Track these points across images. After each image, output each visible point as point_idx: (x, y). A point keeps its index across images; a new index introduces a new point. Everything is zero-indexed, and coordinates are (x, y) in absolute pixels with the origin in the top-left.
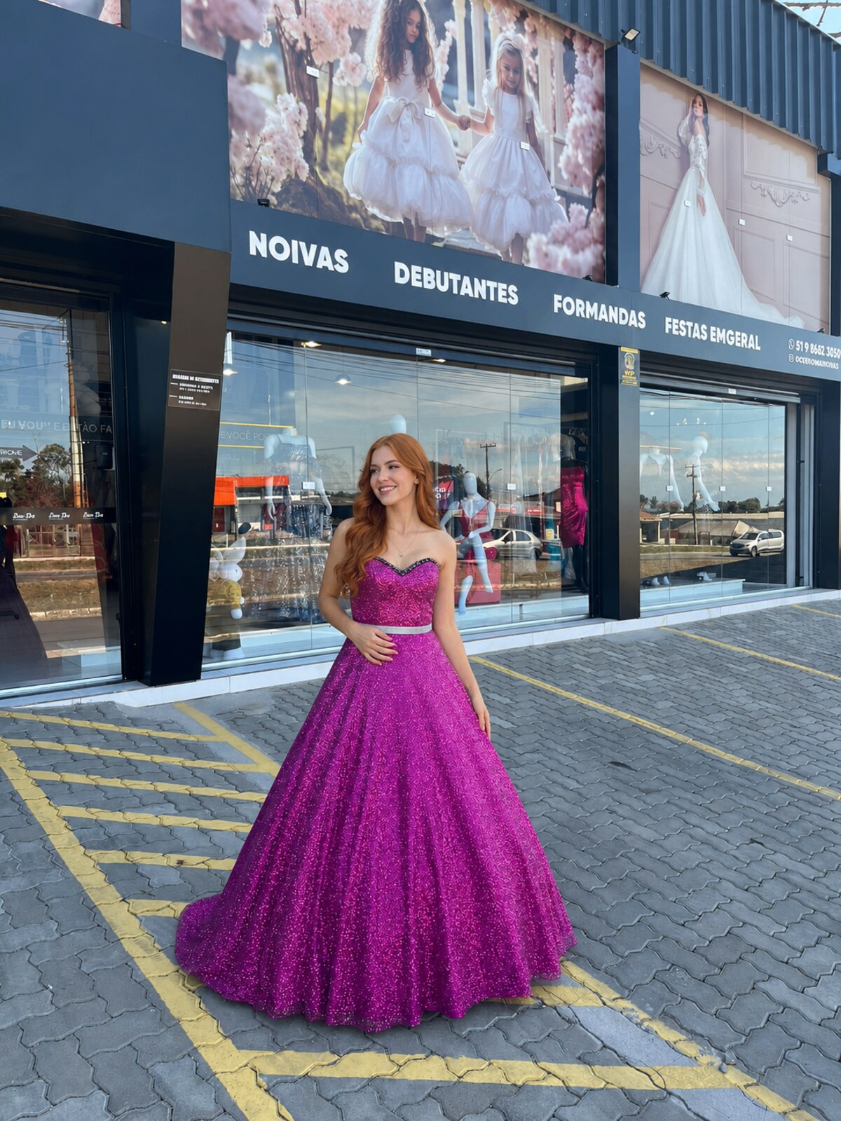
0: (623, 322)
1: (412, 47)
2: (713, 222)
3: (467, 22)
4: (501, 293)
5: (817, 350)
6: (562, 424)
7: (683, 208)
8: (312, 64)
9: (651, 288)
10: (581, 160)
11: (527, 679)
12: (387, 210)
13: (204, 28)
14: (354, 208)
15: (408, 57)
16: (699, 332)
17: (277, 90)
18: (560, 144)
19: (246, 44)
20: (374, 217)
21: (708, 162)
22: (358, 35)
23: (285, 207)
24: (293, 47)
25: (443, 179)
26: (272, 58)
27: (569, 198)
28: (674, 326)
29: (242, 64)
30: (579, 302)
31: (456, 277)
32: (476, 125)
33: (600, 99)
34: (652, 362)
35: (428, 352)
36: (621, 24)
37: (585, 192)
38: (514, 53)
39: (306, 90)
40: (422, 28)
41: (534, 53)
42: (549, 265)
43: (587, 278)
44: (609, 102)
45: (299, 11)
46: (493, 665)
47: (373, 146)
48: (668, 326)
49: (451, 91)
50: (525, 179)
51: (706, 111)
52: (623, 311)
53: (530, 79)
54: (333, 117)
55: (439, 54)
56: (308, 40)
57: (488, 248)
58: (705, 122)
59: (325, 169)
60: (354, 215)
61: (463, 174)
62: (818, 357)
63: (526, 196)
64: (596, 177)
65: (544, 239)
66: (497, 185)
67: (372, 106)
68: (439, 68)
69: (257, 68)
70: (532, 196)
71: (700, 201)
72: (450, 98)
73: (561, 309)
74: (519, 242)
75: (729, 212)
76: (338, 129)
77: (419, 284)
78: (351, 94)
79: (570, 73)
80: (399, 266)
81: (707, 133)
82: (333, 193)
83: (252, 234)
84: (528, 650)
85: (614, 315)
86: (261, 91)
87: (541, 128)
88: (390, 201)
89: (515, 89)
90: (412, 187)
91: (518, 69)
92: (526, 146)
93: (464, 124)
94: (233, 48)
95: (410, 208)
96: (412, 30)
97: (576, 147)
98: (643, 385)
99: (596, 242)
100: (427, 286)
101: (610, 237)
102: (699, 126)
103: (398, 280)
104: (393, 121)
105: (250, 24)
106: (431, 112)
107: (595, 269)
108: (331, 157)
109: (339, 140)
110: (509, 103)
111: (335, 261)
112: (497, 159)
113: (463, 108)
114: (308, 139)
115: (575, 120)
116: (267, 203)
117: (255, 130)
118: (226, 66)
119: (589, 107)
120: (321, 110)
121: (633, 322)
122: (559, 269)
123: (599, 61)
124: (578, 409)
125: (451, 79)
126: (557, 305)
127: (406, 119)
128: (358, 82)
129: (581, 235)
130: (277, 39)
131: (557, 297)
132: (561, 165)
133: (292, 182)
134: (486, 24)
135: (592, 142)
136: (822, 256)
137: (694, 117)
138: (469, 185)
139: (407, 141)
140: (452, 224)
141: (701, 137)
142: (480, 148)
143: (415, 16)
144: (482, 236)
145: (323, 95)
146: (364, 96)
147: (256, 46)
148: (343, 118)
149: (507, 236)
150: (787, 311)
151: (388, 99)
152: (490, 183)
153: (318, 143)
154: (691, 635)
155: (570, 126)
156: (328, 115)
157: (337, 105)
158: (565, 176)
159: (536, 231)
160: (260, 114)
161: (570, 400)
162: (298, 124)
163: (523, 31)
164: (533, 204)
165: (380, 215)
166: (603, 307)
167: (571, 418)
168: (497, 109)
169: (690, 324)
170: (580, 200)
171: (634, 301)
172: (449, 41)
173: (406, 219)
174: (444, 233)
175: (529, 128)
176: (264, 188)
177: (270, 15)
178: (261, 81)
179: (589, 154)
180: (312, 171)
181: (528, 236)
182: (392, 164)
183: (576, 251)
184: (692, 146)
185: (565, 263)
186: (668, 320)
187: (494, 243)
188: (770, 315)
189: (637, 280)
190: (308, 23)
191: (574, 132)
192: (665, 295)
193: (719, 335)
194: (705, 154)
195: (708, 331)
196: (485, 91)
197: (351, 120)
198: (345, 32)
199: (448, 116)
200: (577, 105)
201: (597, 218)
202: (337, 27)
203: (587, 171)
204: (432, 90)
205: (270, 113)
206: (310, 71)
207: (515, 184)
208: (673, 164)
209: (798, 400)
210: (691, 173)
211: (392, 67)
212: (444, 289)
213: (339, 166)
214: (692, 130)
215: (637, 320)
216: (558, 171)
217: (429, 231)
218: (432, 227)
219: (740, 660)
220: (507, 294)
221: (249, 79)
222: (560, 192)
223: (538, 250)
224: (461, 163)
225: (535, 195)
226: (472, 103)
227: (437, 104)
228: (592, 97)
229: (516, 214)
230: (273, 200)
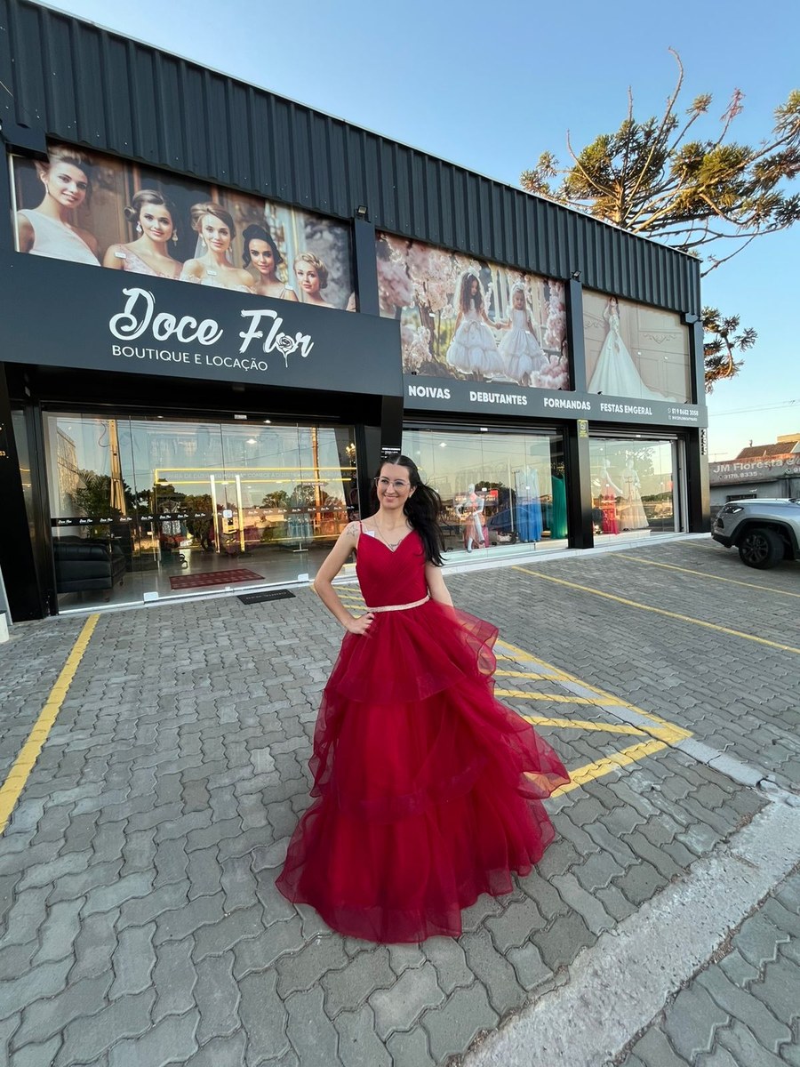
0: (579, 408)
1: (474, 297)
3: (498, 282)
4: (519, 400)
5: (685, 412)
6: (551, 458)
7: (607, 350)
8: (431, 312)
9: (593, 390)
10: (554, 335)
11: (538, 574)
12: (465, 369)
13: (388, 305)
14: (451, 370)
15: (472, 301)
16: (618, 409)
17: (418, 326)
18: (544, 329)
19: (404, 308)
20: (460, 373)
21: (620, 327)
22: (451, 296)
23: (422, 374)
24: (423, 307)
25: (490, 353)
26: (415, 312)
27: (550, 353)
28: (604, 407)
29: (403, 317)
30: (556, 400)
31: (497, 395)
32: (504, 327)
33: (563, 305)
34: (594, 425)
35: (486, 429)
36: (572, 269)
37: (558, 349)
38: (521, 291)
39: (429, 323)
40: (478, 288)
41: (530, 290)
42: (541, 385)
43: (560, 389)
44: (567, 307)
45: (425, 290)
46: (522, 569)
47: (459, 343)
48: (602, 408)
49: (492, 313)
50: (528, 347)
51: (617, 303)
52: (578, 402)
53: (528, 302)
54: (441, 333)
55: (486, 298)
56: (429, 302)
57: (511, 380)
58: (617, 308)
59: (438, 355)
60: (452, 373)
61: (499, 348)
62: (685, 416)
63: (528, 355)
64: (562, 341)
65: (538, 373)
66: (515, 352)
67: (458, 325)
68: (486, 305)
69: (409, 317)
70: (531, 354)
71: (616, 347)
72: (491, 316)
73: (548, 405)
74: (526, 376)
75: (632, 350)
76: (443, 338)
77: (481, 400)
78: (448, 322)
79: (547, 295)
80: (472, 393)
81: (618, 313)
82: (441, 365)
83: (410, 387)
84: (539, 563)
85: (575, 405)
86: (412, 327)
87: (534, 323)
88: (467, 365)
89: (522, 308)
90: (476, 359)
91: (523, 299)
92: (528, 332)
93: (499, 327)
94: (399, 311)
95: (475, 367)
96: (474, 290)
97: (552, 329)
98: (590, 436)
99: (564, 372)
100: (485, 401)
101: (570, 369)
102: (613, 310)
103: (472, 399)
104: (467, 331)
105: (405, 299)
106: (483, 324)
107: (564, 384)
108: (441, 350)
109: (444, 342)
110: (520, 314)
111: (443, 394)
112: (514, 340)
113: (498, 320)
114: (431, 344)
115: (552, 317)
116: (414, 373)
117: (409, 344)
118: (398, 321)
119: (557, 311)
120: (436, 331)
121: (584, 407)
122: (546, 386)
123: (561, 289)
124: (558, 451)
125: (492, 308)
126: (546, 403)
127: (473, 328)
128: (451, 316)
129: (556, 369)
130: (417, 304)
131: (546, 399)
132: (545, 339)
133: (426, 363)
134: (507, 281)
135: (560, 326)
136: (686, 365)
137: (611, 306)
138: (502, 353)
139: (473, 338)
140: (495, 372)
141: (615, 316)
142: (506, 336)
143: (475, 284)
144: (509, 375)
145: (436, 325)
146: (454, 322)
147: (409, 309)
148: (445, 333)
149: (520, 374)
150: (667, 394)
151: (464, 322)
152: (511, 352)
153: (435, 344)
154: (620, 555)
155: (548, 320)
156: (439, 333)
157: (443, 327)
158: (547, 343)
159: (534, 370)
160: (411, 336)
161: (555, 447)
162: (427, 338)
163: (524, 281)
164: (532, 358)
165: (462, 372)
166: (568, 401)
167: (555, 455)
168: (513, 318)
169: (613, 406)
170: (555, 353)
171: (584, 397)
172: (490, 292)
173: (474, 373)
174: (492, 376)
175: (529, 324)
176: (414, 367)
177: (413, 294)
178: (411, 323)
179: (558, 332)
180: (433, 357)
181: (531, 373)
182: (467, 349)
183: (554, 377)
184: (611, 320)
185: (549, 383)
186: (602, 404)
187: (515, 378)
189: (585, 388)
190: (429, 295)
191: (551, 323)
192: (599, 393)
193: (629, 409)
194: (617, 324)
195: (623, 408)
196: (507, 311)
197: (449, 332)
198: (445, 297)
199: (490, 324)
200: (551, 310)
201: (564, 360)
202: (441, 294)
203: (558, 340)
204: (484, 315)
205: (415, 335)
206: (431, 315)
207: (524, 350)
208: (602, 331)
209: (676, 438)
210: (611, 333)
211: (465, 307)
212: (492, 401)
213: (444, 353)
214: (610, 312)
215: (586, 406)
216: (544, 341)
217: (485, 376)
218: (486, 374)
219: (646, 566)
220: (522, 400)
221: (406, 323)
222: (545, 351)
223: (536, 378)
224: (498, 344)
225: (533, 354)
226: (502, 317)
227: (486, 320)
228: (558, 305)
229: (525, 363)
230: (418, 371)
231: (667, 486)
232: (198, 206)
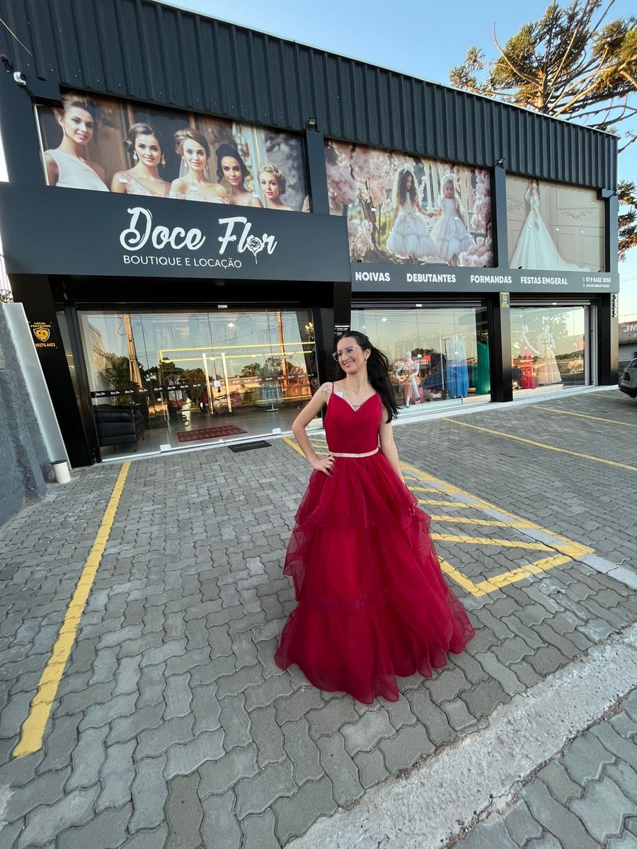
0: (501, 282)
1: (409, 191)
2: (543, 232)
3: (430, 175)
4: (449, 278)
5: (599, 280)
6: (477, 327)
7: (528, 229)
8: (373, 207)
9: (514, 266)
10: (480, 219)
11: (465, 424)
12: (402, 254)
13: (336, 203)
14: (391, 257)
15: (408, 194)
16: (537, 281)
17: (362, 220)
18: (471, 214)
19: (350, 206)
20: (398, 258)
21: (540, 207)
22: (389, 191)
23: (367, 261)
24: (366, 203)
25: (424, 239)
26: (360, 208)
27: (475, 235)
28: (524, 280)
29: (349, 213)
30: (481, 277)
31: (430, 275)
32: (435, 215)
33: (488, 191)
34: (514, 296)
35: (420, 305)
36: (497, 157)
37: (483, 231)
38: (451, 182)
39: (371, 217)
40: (413, 182)
41: (458, 180)
42: (468, 264)
43: (485, 266)
44: (492, 193)
45: (367, 188)
46: (451, 420)
47: (397, 232)
48: (522, 281)
49: (425, 203)
50: (457, 232)
51: (538, 185)
52: (501, 277)
53: (457, 191)
54: (381, 225)
55: (419, 190)
56: (371, 198)
57: (442, 262)
58: (538, 190)
59: (379, 244)
60: (391, 259)
61: (431, 235)
62: (598, 283)
63: (457, 238)
64: (487, 224)
65: (466, 254)
66: (445, 236)
67: (396, 216)
68: (420, 196)
69: (354, 213)
70: (460, 238)
71: (536, 225)
72: (425, 207)
73: (474, 281)
74: (455, 257)
75: (550, 227)
76: (383, 229)
77: (416, 281)
78: (387, 215)
79: (474, 183)
80: (408, 275)
81: (539, 194)
82: (382, 252)
83: (356, 273)
84: (465, 415)
85: (498, 280)
86: (356, 221)
87: (462, 210)
88: (404, 251)
89: (451, 196)
90: (412, 245)
91: (452, 189)
92: (457, 218)
93: (431, 215)
94: (346, 208)
95: (411, 252)
96: (409, 184)
97: (478, 214)
98: (511, 307)
99: (488, 251)
100: (419, 281)
101: (494, 248)
102: (534, 191)
103: (409, 280)
104: (404, 221)
105: (351, 198)
106: (418, 213)
107: (489, 262)
108: (382, 239)
109: (384, 233)
110: (449, 202)
111: (385, 277)
112: (444, 226)
113: (430, 209)
114: (373, 235)
115: (478, 203)
116: (360, 261)
117: (355, 236)
118: (344, 218)
119: (483, 196)
120: (377, 224)
121: (506, 281)
122: (473, 265)
123: (487, 176)
124: (483, 320)
125: (425, 199)
126: (472, 280)
127: (408, 219)
128: (390, 209)
129: (481, 249)
130: (360, 201)
131: (472, 276)
132: (472, 223)
133: (369, 251)
134: (438, 174)
135: (485, 210)
136: (600, 237)
137: (532, 188)
138: (434, 239)
139: (409, 227)
140: (428, 255)
141: (536, 197)
143: (410, 178)
144: (440, 257)
145: (377, 218)
146: (392, 214)
147: (354, 206)
148: (385, 224)
149: (450, 256)
150: (582, 265)
151: (401, 213)
152: (442, 236)
153: (377, 235)
154: (535, 406)
155: (475, 206)
156: (379, 224)
157: (383, 220)
158: (474, 226)
159: (462, 251)
160: (356, 230)
161: (480, 317)
162: (369, 230)
163: (453, 172)
164: (460, 241)
165: (400, 257)
166: (492, 277)
167: (481, 324)
168: (444, 207)
169: (532, 278)
170: (480, 235)
171: (506, 272)
172: (423, 185)
173: (410, 257)
174: (425, 259)
175: (458, 211)
176: (359, 256)
177: (357, 193)
178: (356, 218)
179: (484, 216)
180: (375, 246)
181: (459, 254)
182: (404, 237)
183: (480, 256)
184: (531, 201)
185: (475, 262)
186: (522, 278)
187: (445, 260)
188: (574, 268)
189: (507, 264)
190: (371, 193)
191: (477, 208)
192: (520, 268)
193: (547, 281)
194: (538, 204)
195: (541, 280)
196: (438, 201)
197: (388, 224)
198: (384, 192)
199: (424, 214)
200: (478, 196)
201: (488, 241)
202: (381, 191)
203: (483, 223)
204: (418, 206)
205: (359, 228)
206: (373, 210)
207: (453, 234)
208: (523, 211)
209: (589, 304)
210: (531, 213)
211: (402, 199)
212: (426, 281)
213: (384, 242)
214: (531, 194)
215: (508, 280)
216: (470, 225)
217: (419, 259)
218: (420, 257)
219: (558, 415)
220: (451, 278)
221: (352, 218)
222: (472, 234)
223: (463, 259)
224: (430, 231)
225: (461, 237)
226: (433, 206)
227: (420, 210)
228: (484, 192)
229: (454, 246)
230: (362, 259)
231: (580, 346)
232: (179, 133)
